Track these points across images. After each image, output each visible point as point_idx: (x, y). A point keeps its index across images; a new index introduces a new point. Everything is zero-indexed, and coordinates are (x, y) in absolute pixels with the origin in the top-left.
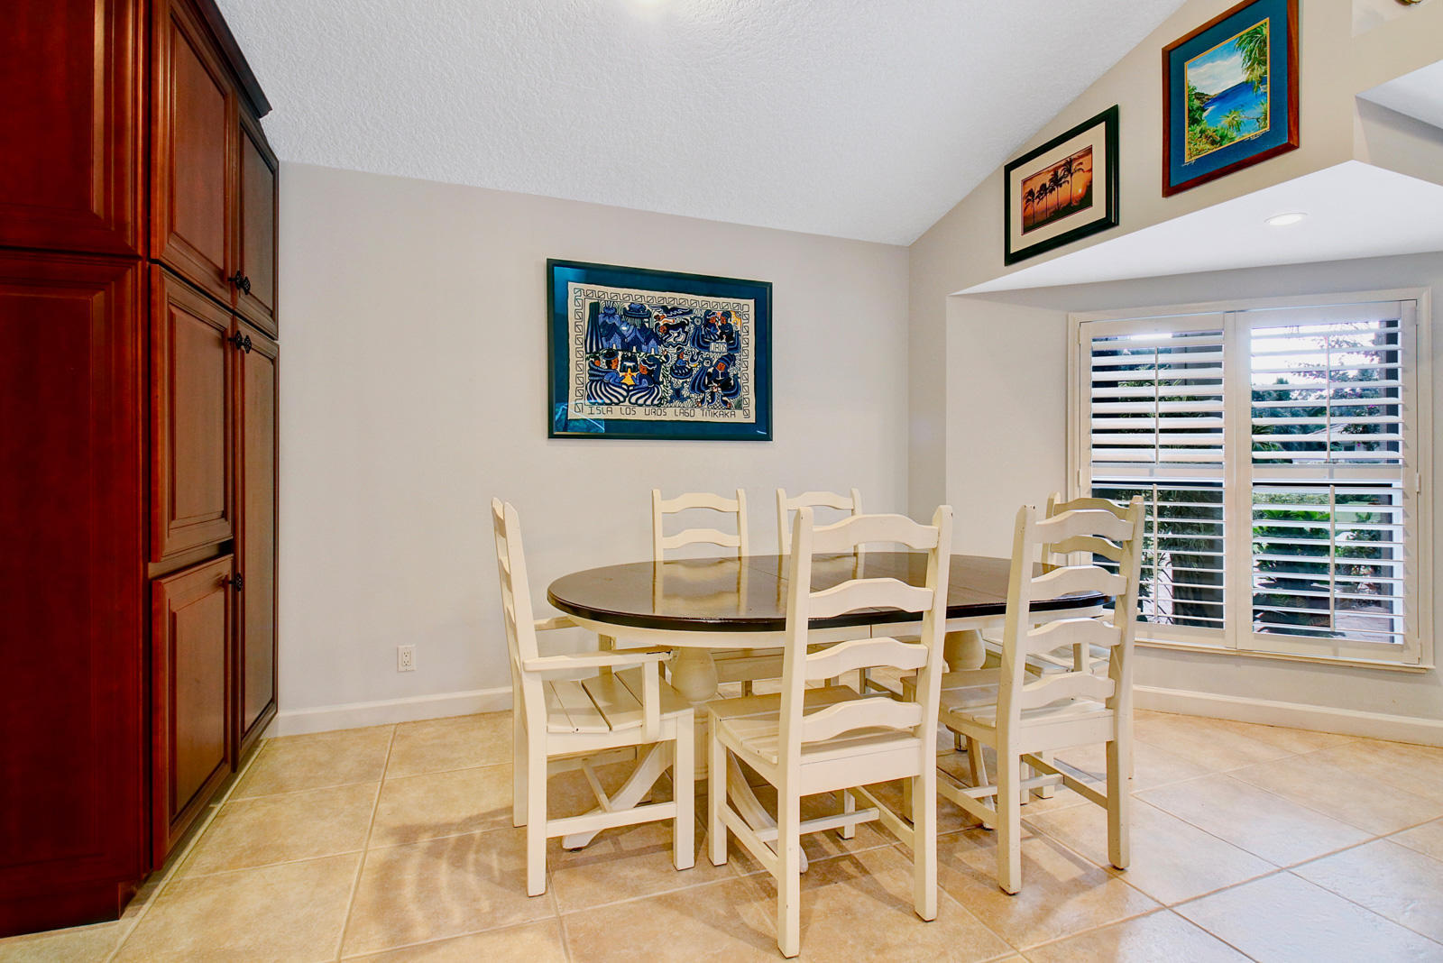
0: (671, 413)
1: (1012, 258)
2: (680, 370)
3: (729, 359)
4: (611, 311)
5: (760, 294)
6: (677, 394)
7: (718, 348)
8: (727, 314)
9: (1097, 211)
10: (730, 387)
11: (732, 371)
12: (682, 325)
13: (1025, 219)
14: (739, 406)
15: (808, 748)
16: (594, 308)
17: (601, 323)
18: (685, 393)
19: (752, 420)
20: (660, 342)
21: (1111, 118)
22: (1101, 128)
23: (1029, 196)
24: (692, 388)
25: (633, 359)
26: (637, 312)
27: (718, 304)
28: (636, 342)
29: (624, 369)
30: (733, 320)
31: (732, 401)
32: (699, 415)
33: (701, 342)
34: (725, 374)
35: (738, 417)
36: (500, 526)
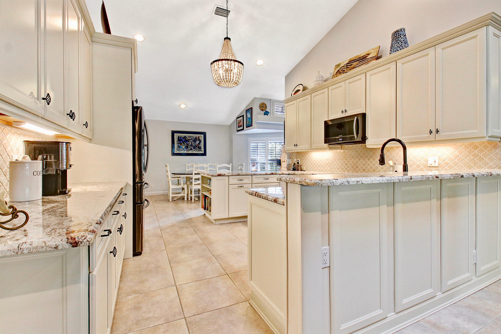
0: (190, 152)
1: (238, 131)
2: (191, 145)
3: (199, 144)
4: (181, 137)
5: (204, 134)
6: (191, 149)
7: (198, 142)
8: (199, 137)
9: (242, 128)
10: (200, 148)
11: (200, 145)
12: (192, 139)
13: (238, 126)
14: (201, 151)
15: (195, 185)
16: (178, 137)
17: (179, 139)
18: (192, 149)
19: (203, 153)
20: (188, 141)
21: (243, 116)
22: (242, 117)
23: (239, 123)
24: (193, 148)
25: (184, 144)
26: (185, 137)
27: (197, 135)
28: (185, 142)
29: (183, 146)
30: (200, 138)
31: (200, 150)
32: (195, 152)
33: (195, 141)
34: (199, 146)
35: (201, 152)
36: (166, 166)
